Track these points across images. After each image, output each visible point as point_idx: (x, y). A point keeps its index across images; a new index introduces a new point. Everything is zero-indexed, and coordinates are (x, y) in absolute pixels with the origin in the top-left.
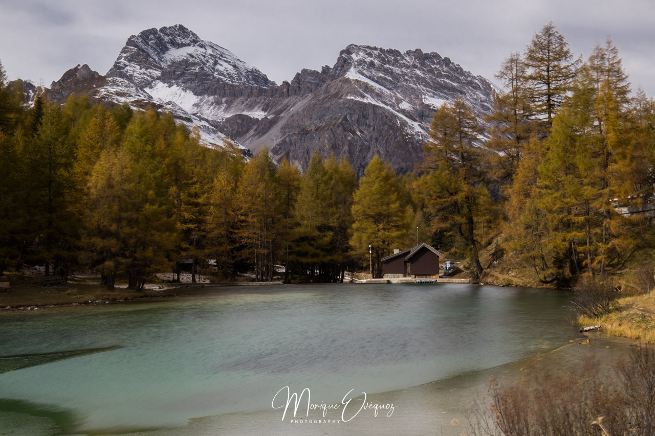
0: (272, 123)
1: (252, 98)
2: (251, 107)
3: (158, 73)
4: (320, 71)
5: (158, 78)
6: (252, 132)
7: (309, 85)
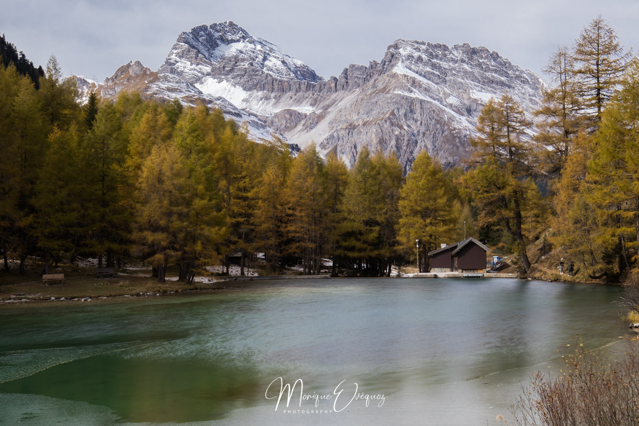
0: (320, 117)
1: (301, 94)
2: (299, 102)
3: (208, 69)
4: (368, 65)
5: (208, 74)
6: (300, 127)
7: (356, 80)
